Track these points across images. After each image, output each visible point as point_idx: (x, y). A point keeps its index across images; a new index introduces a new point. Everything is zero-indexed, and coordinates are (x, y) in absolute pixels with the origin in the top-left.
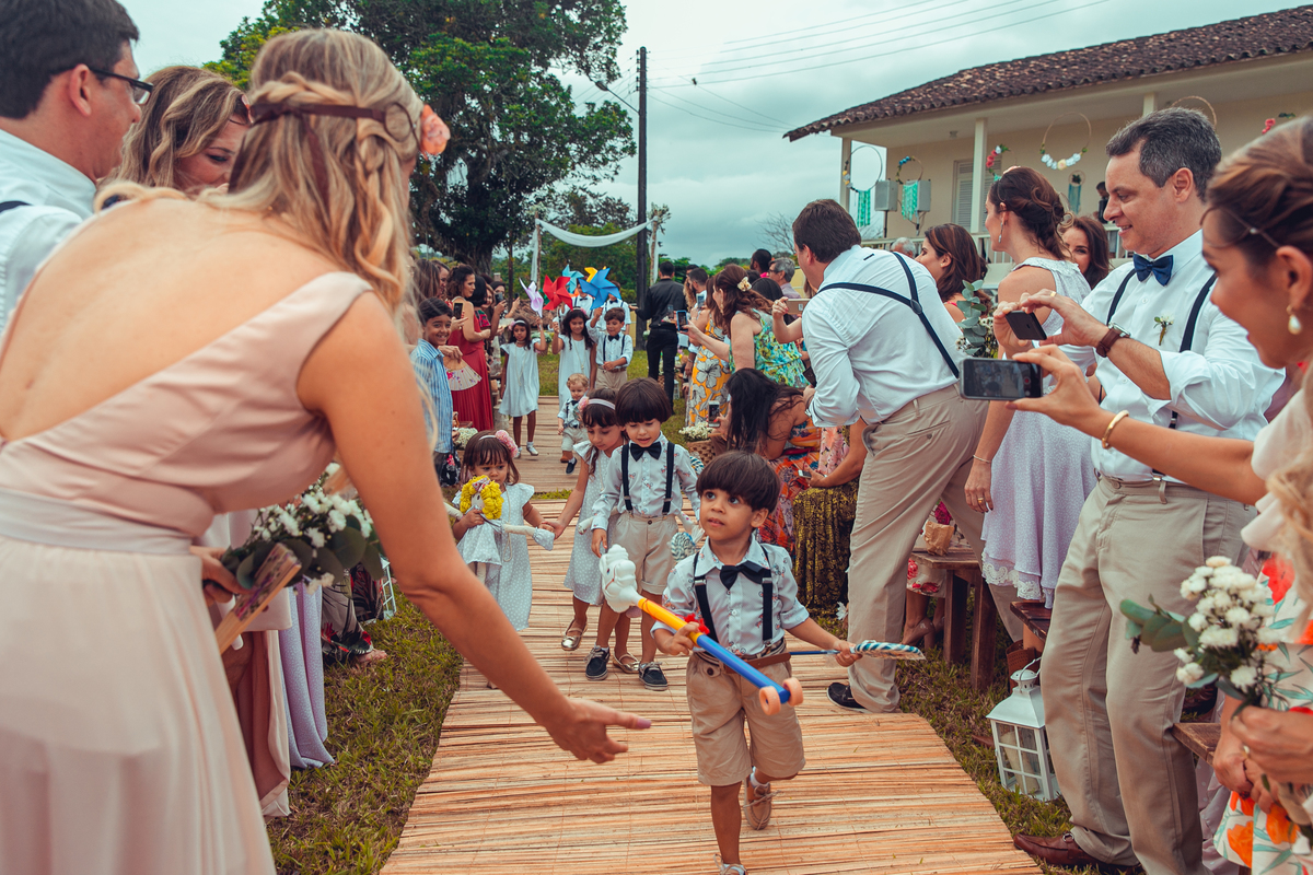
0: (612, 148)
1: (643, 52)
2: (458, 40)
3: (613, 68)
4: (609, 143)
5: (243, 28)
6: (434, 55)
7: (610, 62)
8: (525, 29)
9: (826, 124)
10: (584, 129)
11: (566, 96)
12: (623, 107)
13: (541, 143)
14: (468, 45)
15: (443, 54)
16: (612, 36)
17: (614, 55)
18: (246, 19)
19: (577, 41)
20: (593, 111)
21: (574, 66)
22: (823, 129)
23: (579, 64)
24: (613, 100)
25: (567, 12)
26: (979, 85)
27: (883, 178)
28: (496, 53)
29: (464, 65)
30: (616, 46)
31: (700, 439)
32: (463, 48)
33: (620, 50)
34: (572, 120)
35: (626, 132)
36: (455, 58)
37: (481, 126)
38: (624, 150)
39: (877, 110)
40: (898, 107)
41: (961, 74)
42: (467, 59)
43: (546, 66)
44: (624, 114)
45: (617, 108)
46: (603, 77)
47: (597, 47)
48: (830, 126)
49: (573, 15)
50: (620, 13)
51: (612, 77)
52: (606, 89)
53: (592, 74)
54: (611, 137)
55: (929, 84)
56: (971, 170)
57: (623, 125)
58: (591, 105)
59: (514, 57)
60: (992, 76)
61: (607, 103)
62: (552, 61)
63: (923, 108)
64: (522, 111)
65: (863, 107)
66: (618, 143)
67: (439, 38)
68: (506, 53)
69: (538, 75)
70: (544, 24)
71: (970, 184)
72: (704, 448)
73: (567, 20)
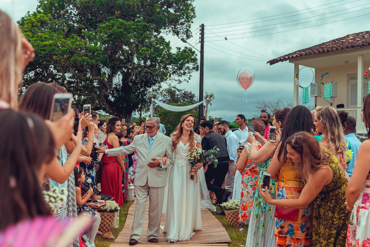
0: (188, 68)
1: (203, 26)
2: (120, 20)
3: (189, 32)
4: (187, 65)
5: (27, 16)
6: (108, 26)
7: (188, 30)
8: (150, 16)
9: (287, 57)
10: (175, 59)
11: (168, 44)
12: (193, 50)
13: (156, 65)
14: (124, 22)
15: (113, 25)
16: (189, 19)
17: (190, 27)
18: (29, 12)
19: (174, 21)
20: (179, 51)
21: (172, 33)
22: (286, 60)
23: (174, 31)
24: (188, 46)
25: (169, 9)
26: (358, 41)
27: (314, 82)
28: (137, 25)
29: (122, 30)
30: (190, 23)
31: (232, 209)
32: (122, 23)
33: (192, 25)
34: (170, 55)
35: (195, 60)
36: (118, 28)
37: (129, 57)
38: (193, 68)
39: (310, 51)
40: (321, 50)
41: (348, 36)
42: (124, 28)
43: (159, 32)
44: (194, 52)
45: (190, 50)
46: (185, 37)
47: (182, 24)
48: (289, 58)
49: (172, 10)
50: (193, 10)
51: (188, 37)
52: (186, 42)
53: (180, 36)
54: (188, 62)
55: (334, 41)
56: (356, 78)
57: (193, 57)
58: (179, 49)
59: (145, 28)
60: (364, 37)
61: (186, 47)
62: (162, 30)
63: (333, 50)
64: (147, 51)
65: (303, 50)
66: (191, 65)
67: (111, 19)
68: (141, 25)
69: (155, 36)
70: (159, 13)
71: (356, 85)
72: (234, 214)
73: (168, 12)
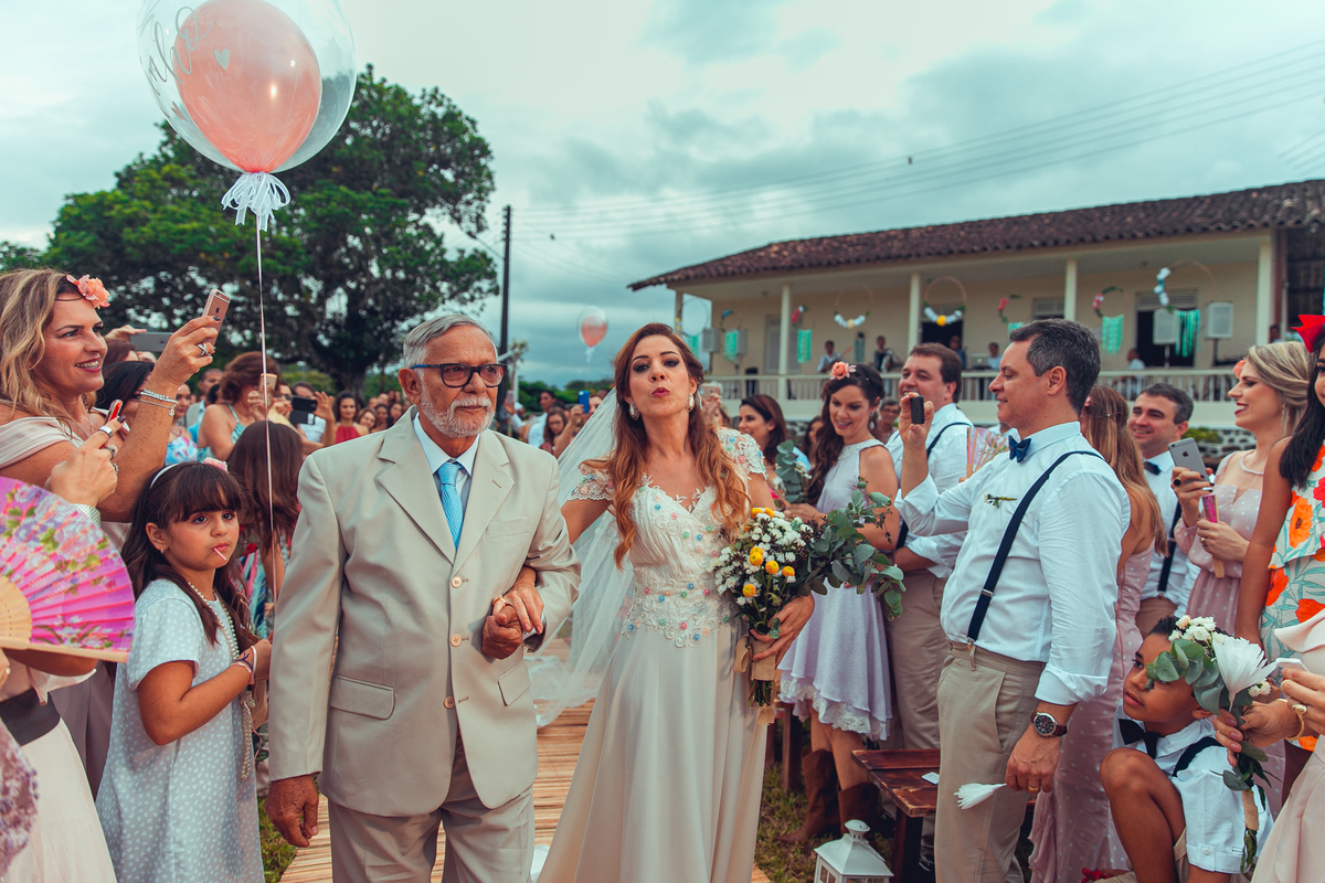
0: (479, 289)
1: (508, 209)
2: (343, 188)
3: (481, 221)
4: (476, 284)
5: (138, 162)
6: (320, 200)
7: (479, 217)
8: (404, 183)
9: (662, 279)
10: (453, 271)
11: (439, 241)
12: (490, 255)
13: (415, 281)
14: (352, 193)
15: (329, 199)
16: (482, 194)
17: (483, 210)
18: (141, 155)
19: (451, 196)
20: (462, 256)
21: (448, 217)
22: (660, 283)
23: (452, 214)
24: (481, 248)
25: (443, 171)
26: (785, 257)
27: (709, 326)
28: (378, 202)
29: (347, 210)
30: (484, 203)
32: (347, 196)
33: (488, 207)
34: (444, 263)
35: (492, 275)
36: (339, 204)
37: (360, 263)
38: (490, 291)
39: (704, 271)
40: (722, 270)
41: (770, 246)
42: (351, 205)
43: (422, 214)
44: (490, 261)
45: (484, 255)
46: (473, 228)
47: (469, 203)
48: (666, 282)
49: (448, 175)
50: (490, 176)
51: (480, 228)
52: (474, 237)
53: (463, 225)
54: (479, 279)
55: (746, 253)
56: (778, 322)
57: (489, 270)
58: (462, 252)
59: (394, 206)
60: (795, 250)
61: (476, 250)
62: (428, 211)
63: (741, 273)
64: (399, 253)
65: (693, 268)
66: (485, 284)
67: (325, 185)
68: (386, 203)
69: (415, 222)
70: (422, 180)
71: (777, 336)
73: (442, 178)
